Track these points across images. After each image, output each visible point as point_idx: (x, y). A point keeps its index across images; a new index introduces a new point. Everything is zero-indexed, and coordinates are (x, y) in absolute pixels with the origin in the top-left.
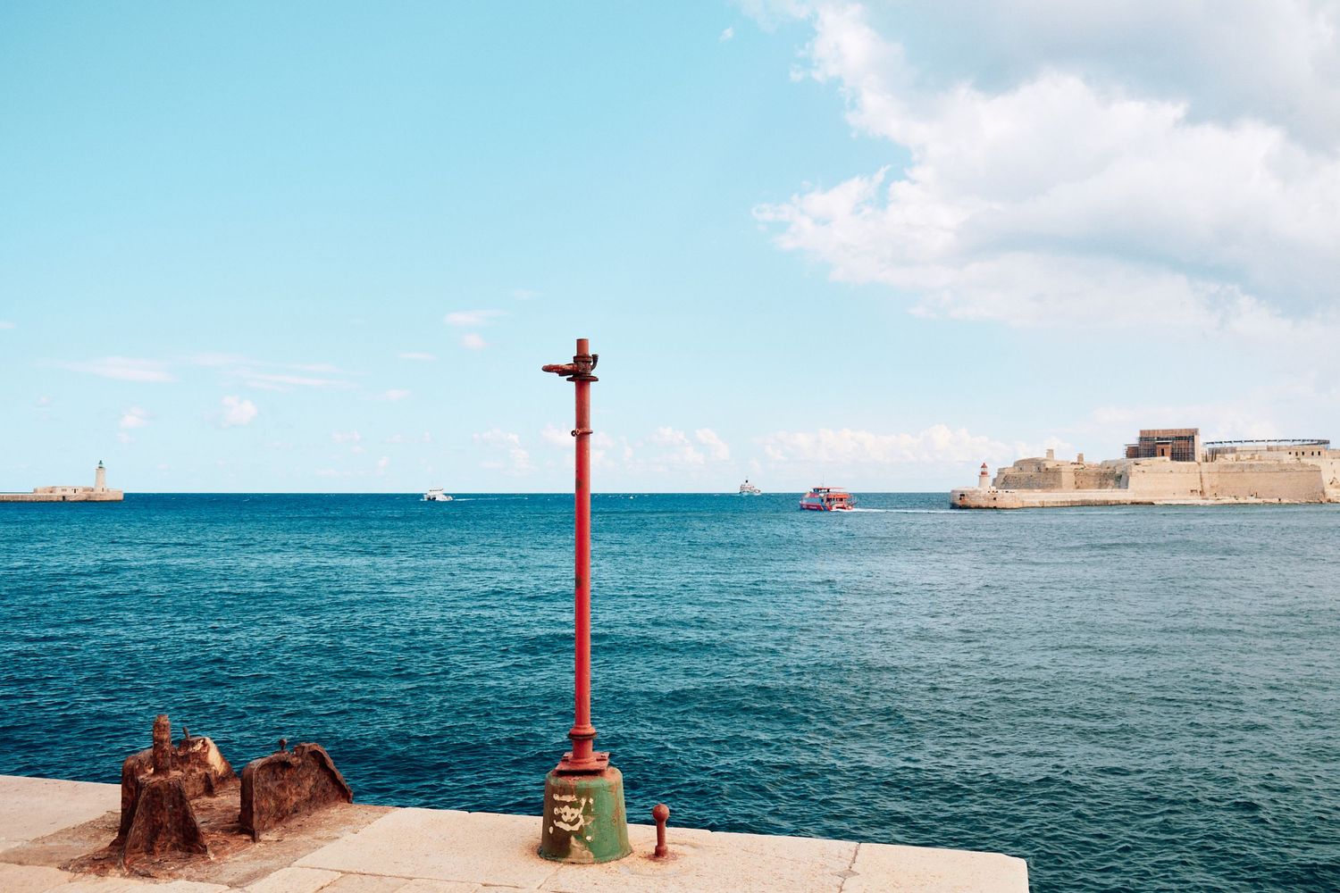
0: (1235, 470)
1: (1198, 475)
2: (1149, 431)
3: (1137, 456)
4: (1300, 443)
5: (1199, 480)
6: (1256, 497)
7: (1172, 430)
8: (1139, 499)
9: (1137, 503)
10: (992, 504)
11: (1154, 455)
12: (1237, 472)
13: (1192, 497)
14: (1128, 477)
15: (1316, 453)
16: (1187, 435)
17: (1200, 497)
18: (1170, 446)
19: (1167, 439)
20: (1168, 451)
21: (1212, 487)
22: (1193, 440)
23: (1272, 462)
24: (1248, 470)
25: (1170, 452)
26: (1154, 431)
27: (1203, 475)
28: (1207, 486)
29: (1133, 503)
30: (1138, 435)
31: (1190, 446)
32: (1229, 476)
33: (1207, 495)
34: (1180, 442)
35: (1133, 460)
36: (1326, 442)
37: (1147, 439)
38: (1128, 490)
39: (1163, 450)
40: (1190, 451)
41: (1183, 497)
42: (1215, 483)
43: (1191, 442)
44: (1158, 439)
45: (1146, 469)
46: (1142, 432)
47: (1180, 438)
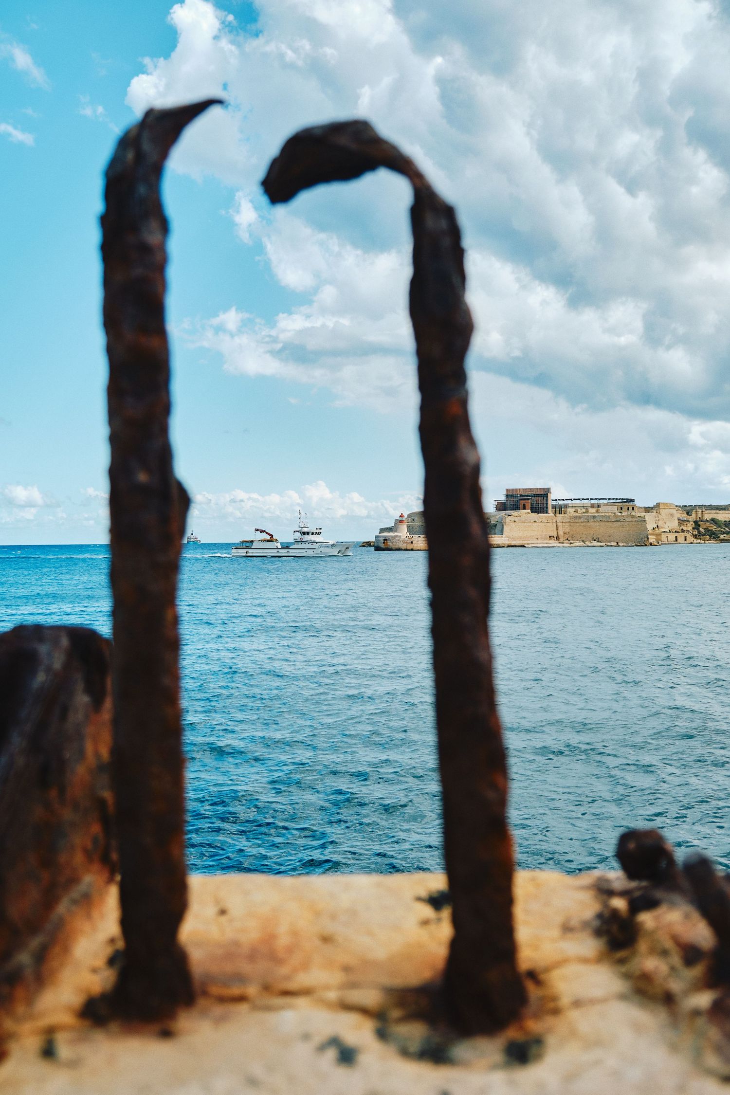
0: (582, 520)
1: (555, 524)
2: (513, 490)
3: (505, 509)
4: (614, 501)
5: (555, 529)
6: (598, 542)
7: (530, 489)
8: (513, 543)
9: (512, 546)
10: (410, 547)
11: (518, 509)
12: (584, 522)
13: (551, 542)
14: (503, 525)
15: (631, 509)
16: (542, 493)
17: (557, 542)
18: (530, 501)
19: (527, 496)
20: (528, 506)
21: (565, 533)
22: (547, 496)
23: (610, 514)
24: (592, 520)
25: (530, 506)
26: (517, 489)
27: (559, 524)
28: (561, 533)
29: (509, 546)
30: (505, 493)
31: (545, 502)
32: (578, 524)
33: (561, 540)
34: (536, 498)
35: (503, 513)
36: (632, 501)
37: (512, 496)
38: (504, 536)
39: (524, 505)
40: (545, 505)
41: (545, 542)
42: (567, 531)
43: (545, 498)
44: (521, 496)
45: (516, 519)
46: (507, 490)
47: (537, 495)
